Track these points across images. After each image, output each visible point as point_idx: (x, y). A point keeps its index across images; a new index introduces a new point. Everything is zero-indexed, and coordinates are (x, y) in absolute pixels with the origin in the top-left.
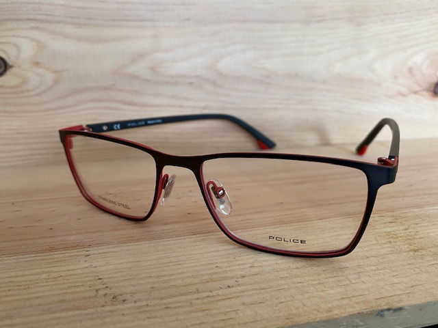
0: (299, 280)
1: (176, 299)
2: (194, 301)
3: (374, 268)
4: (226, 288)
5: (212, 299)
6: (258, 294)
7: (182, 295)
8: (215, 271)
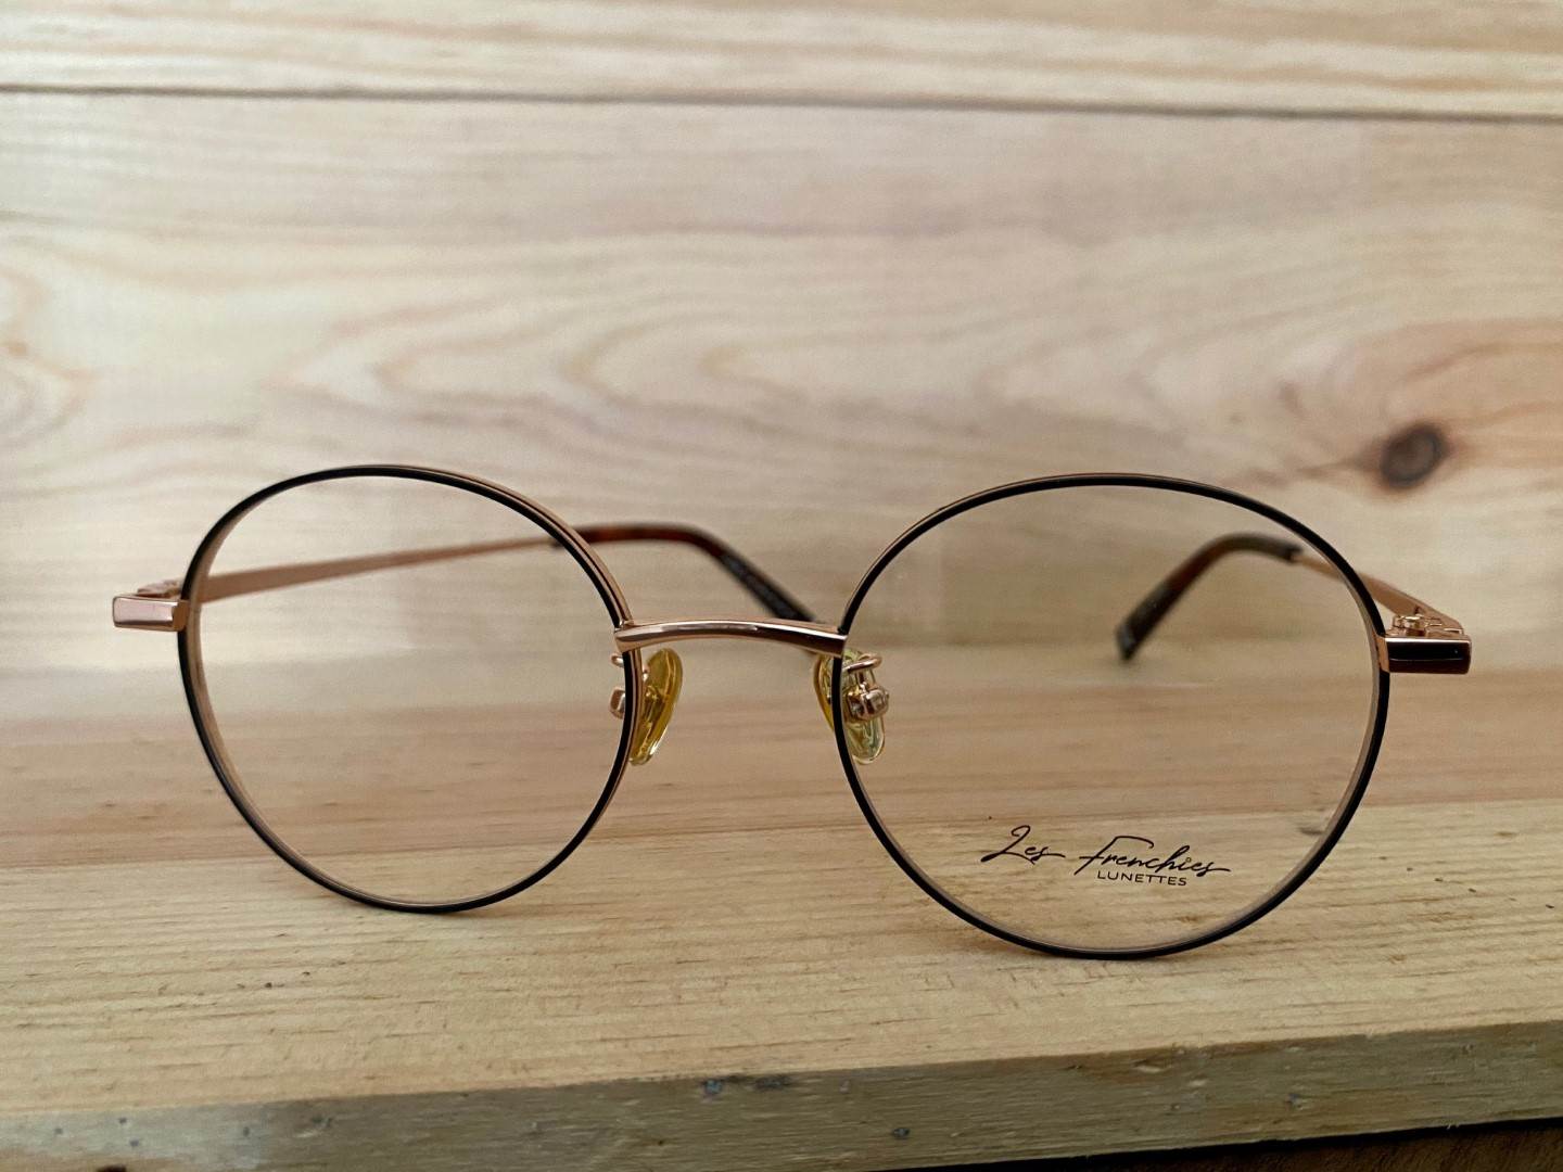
0: (511, 982)
1: (73, 1007)
2: (124, 1016)
3: (801, 967)
4: (256, 988)
5: (186, 1014)
6: (341, 1009)
7: (101, 998)
8: (267, 945)
